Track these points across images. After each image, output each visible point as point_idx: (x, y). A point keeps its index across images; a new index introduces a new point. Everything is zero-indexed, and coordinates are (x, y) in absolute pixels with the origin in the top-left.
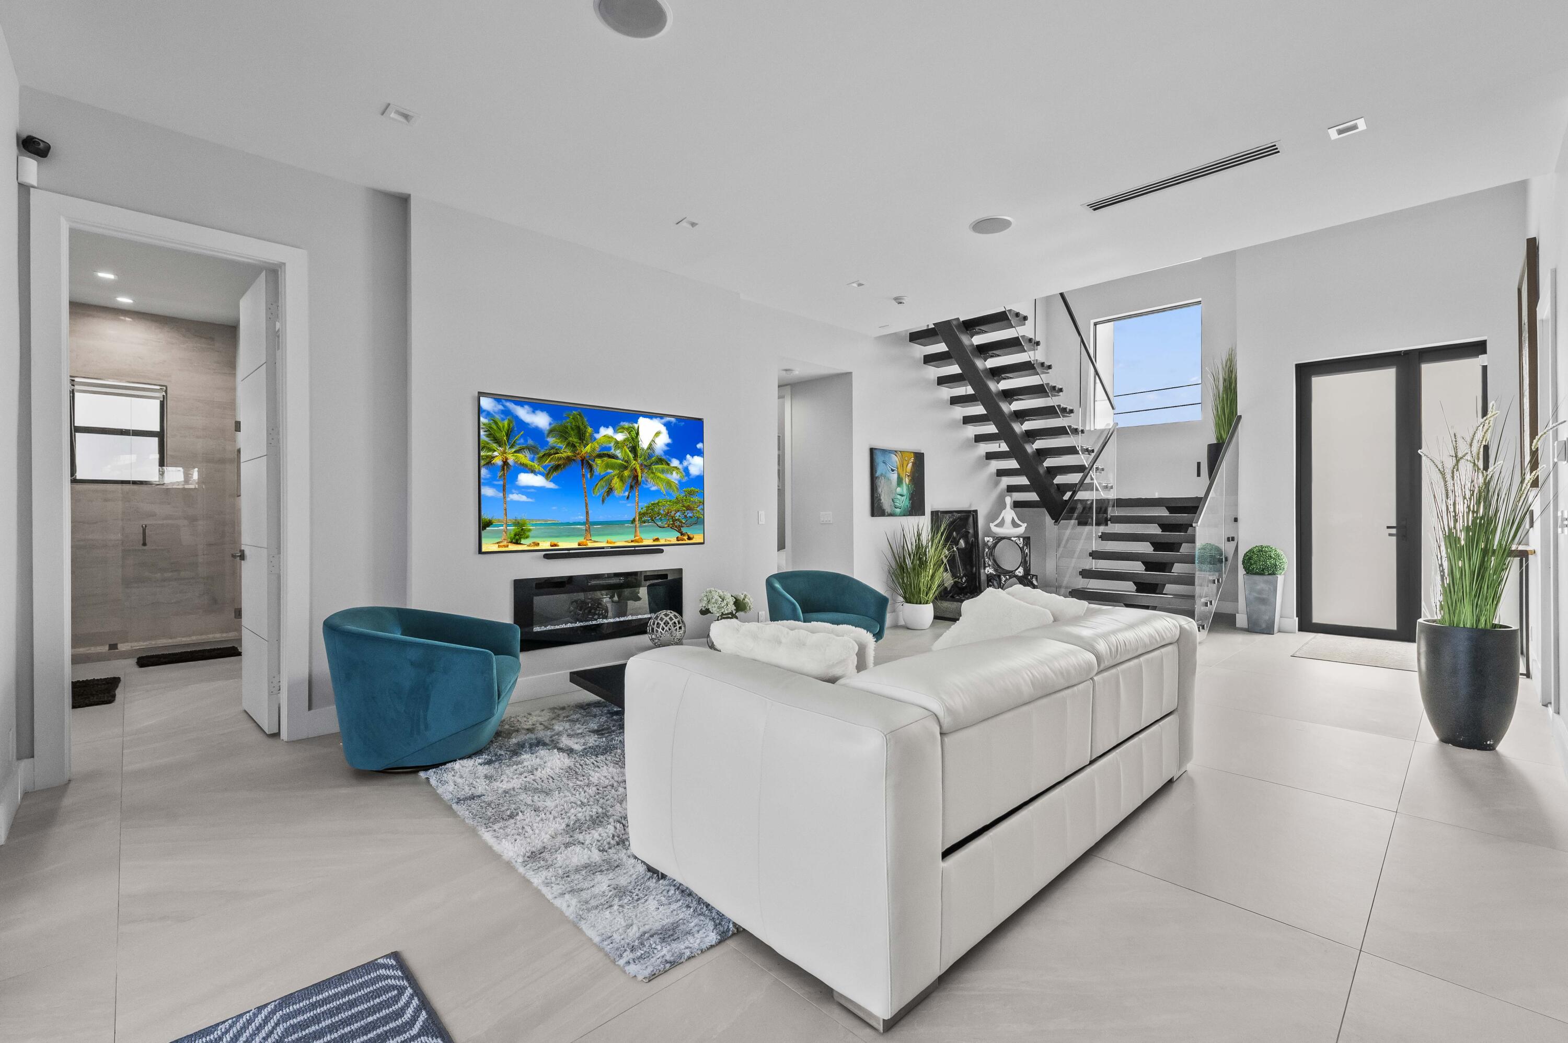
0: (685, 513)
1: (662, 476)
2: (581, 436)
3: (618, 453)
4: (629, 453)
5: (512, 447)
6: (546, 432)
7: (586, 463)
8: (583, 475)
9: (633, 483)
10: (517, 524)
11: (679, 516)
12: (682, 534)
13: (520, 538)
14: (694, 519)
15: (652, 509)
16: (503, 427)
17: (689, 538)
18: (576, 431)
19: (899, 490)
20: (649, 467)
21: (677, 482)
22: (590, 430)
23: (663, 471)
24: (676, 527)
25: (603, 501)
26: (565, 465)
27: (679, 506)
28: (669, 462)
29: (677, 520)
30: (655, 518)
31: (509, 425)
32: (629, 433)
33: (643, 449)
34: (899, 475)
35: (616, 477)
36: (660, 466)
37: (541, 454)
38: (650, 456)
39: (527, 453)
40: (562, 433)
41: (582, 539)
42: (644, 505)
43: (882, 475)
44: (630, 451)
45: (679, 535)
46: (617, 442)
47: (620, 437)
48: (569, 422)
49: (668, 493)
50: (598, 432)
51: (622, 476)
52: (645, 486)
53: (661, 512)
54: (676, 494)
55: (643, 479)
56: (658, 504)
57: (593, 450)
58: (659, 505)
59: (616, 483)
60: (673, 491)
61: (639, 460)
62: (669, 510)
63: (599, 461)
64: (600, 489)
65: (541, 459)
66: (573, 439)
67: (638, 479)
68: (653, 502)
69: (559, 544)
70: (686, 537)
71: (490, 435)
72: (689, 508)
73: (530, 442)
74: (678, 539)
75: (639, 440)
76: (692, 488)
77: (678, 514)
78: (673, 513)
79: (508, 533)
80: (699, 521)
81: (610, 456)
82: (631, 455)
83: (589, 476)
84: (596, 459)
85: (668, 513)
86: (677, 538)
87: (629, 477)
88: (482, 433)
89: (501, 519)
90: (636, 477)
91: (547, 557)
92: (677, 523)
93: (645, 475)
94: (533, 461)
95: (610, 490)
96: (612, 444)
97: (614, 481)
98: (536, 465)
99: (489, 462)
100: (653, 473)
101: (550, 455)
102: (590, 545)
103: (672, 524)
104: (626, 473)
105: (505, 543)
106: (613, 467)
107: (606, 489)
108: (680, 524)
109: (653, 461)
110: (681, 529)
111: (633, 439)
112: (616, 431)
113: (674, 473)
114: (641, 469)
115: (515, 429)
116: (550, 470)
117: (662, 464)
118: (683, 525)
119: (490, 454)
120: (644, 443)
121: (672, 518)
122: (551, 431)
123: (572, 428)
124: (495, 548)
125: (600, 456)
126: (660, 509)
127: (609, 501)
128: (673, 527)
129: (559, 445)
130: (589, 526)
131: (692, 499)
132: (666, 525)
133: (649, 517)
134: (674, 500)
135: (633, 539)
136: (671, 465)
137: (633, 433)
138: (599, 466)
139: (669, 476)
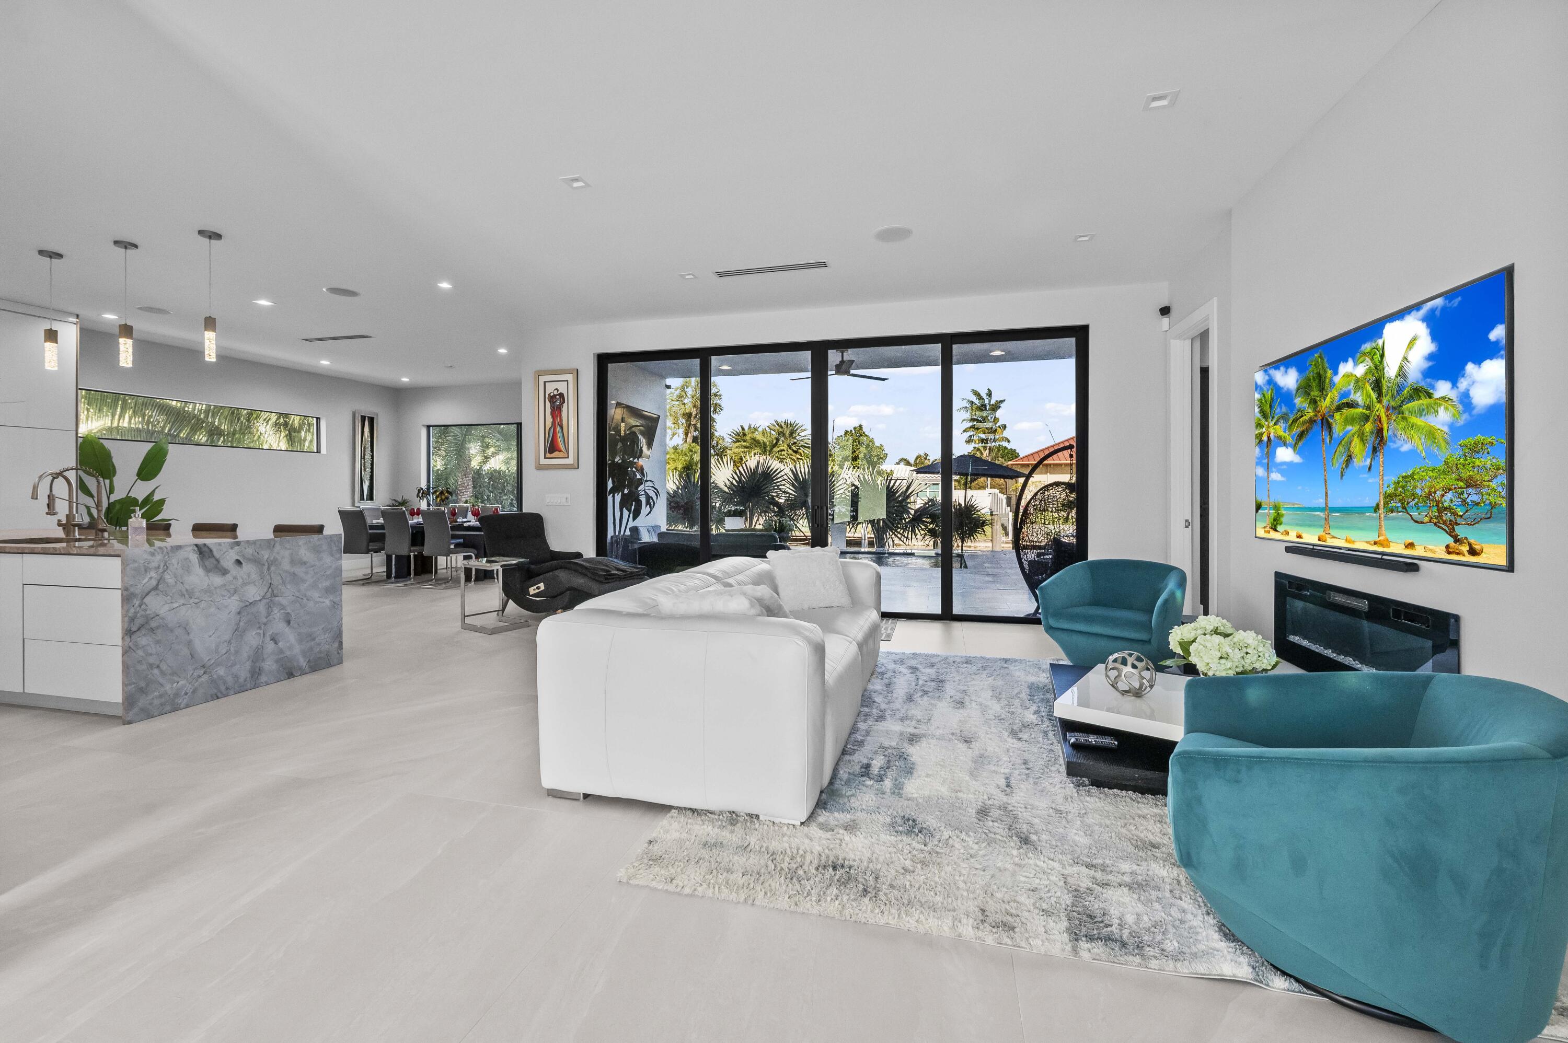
0: (1462, 493)
2: (1322, 384)
3: (1359, 397)
4: (1372, 392)
5: (1272, 419)
6: (1294, 392)
7: (1326, 424)
9: (1376, 443)
10: (1275, 508)
11: (1451, 500)
12: (1457, 540)
13: (1277, 525)
14: (1482, 510)
15: (1403, 487)
16: (1268, 398)
17: (1473, 552)
18: (1317, 381)
20: (1397, 409)
21: (1446, 429)
23: (1420, 412)
24: (1445, 523)
26: (1307, 430)
27: (1450, 479)
28: (1431, 391)
29: (1446, 509)
30: (1408, 504)
31: (1271, 395)
32: (1372, 359)
33: (1389, 380)
35: (1356, 437)
36: (1415, 404)
37: (1291, 421)
38: (1399, 390)
39: (1283, 423)
40: (1306, 387)
41: (1320, 532)
42: (1391, 481)
44: (1373, 389)
45: (1450, 540)
46: (1360, 380)
47: (1362, 369)
48: (1313, 369)
49: (1430, 454)
51: (1363, 433)
52: (1390, 446)
53: (1418, 491)
54: (1446, 453)
55: (1390, 432)
56: (1412, 476)
57: (1333, 402)
58: (1413, 479)
59: (1357, 447)
60: (1439, 447)
61: (1385, 400)
62: (1431, 487)
63: (1337, 416)
64: (1339, 461)
65: (1290, 427)
66: (1316, 391)
67: (1383, 434)
68: (1404, 474)
69: (1303, 535)
70: (1465, 548)
72: (1471, 483)
73: (1285, 410)
74: (1448, 550)
75: (1385, 365)
76: (1479, 437)
77: (1449, 495)
78: (1439, 493)
79: (1270, 518)
81: (1350, 405)
82: (1374, 397)
83: (1329, 441)
84: (1336, 414)
85: (1430, 493)
86: (1447, 547)
87: (1372, 433)
89: (1267, 501)
90: (1380, 431)
91: (1289, 550)
92: (1447, 516)
93: (1393, 425)
94: (1285, 432)
95: (1351, 459)
96: (1354, 385)
97: (1353, 444)
98: (1288, 438)
99: (1261, 441)
100: (1402, 419)
101: (1297, 419)
103: (1437, 517)
104: (1368, 427)
105: (1269, 529)
106: (1353, 421)
107: (1345, 458)
108: (1452, 518)
109: (1404, 396)
110: (1454, 530)
111: (1378, 366)
112: (1356, 364)
113: (1441, 411)
114: (1387, 416)
115: (1274, 397)
116: (1300, 439)
117: (1419, 398)
118: (1459, 520)
119: (1261, 430)
121: (1437, 505)
122: (1298, 389)
123: (1315, 378)
124: (1261, 533)
125: (1339, 408)
126: (1415, 487)
128: (1439, 523)
129: (1304, 404)
130: (1327, 515)
131: (1477, 463)
132: (1427, 519)
133: (1401, 500)
134: (1441, 467)
135: (1377, 539)
136: (1437, 395)
137: (1377, 358)
138: (1338, 423)
139: (1432, 420)
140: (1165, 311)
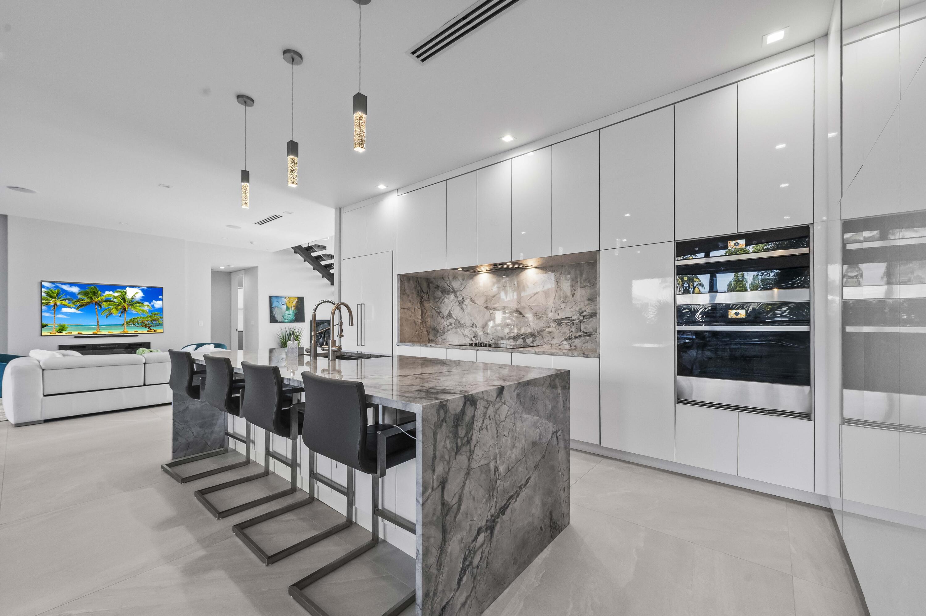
0: (152, 322)
1: (139, 308)
2: (95, 294)
3: (115, 300)
5: (59, 299)
6: (77, 293)
8: (96, 308)
9: (123, 311)
10: (60, 325)
12: (150, 329)
13: (62, 331)
14: (157, 324)
15: (133, 320)
16: (55, 292)
17: (154, 331)
18: (93, 293)
19: (287, 312)
21: (147, 310)
22: (100, 292)
23: (140, 306)
24: (147, 327)
25: (107, 317)
26: (86, 305)
27: (148, 319)
29: (147, 324)
30: (135, 323)
31: (58, 291)
32: (121, 293)
33: (129, 299)
34: (287, 306)
35: (114, 309)
36: (138, 305)
37: (74, 301)
38: (132, 301)
39: (67, 301)
40: (86, 294)
42: (129, 319)
43: (275, 306)
44: (122, 299)
45: (149, 330)
46: (115, 296)
47: (116, 294)
48: (89, 289)
49: (142, 314)
50: (104, 293)
51: (117, 308)
52: (129, 312)
53: (139, 321)
54: (147, 314)
55: (129, 309)
56: (137, 318)
57: (102, 299)
59: (114, 311)
60: (145, 313)
61: (126, 303)
63: (104, 303)
64: (105, 313)
65: (73, 303)
66: (91, 296)
67: (126, 309)
68: (134, 318)
70: (153, 331)
71: (48, 294)
72: (154, 320)
74: (148, 331)
75: (127, 295)
77: (148, 322)
78: (145, 321)
79: (56, 329)
80: (161, 325)
81: (110, 301)
82: (122, 301)
83: (99, 308)
85: (143, 321)
87: (121, 309)
88: (43, 294)
89: (53, 324)
91: (75, 337)
94: (70, 303)
95: (111, 314)
96: (112, 297)
97: (112, 310)
98: (71, 305)
99: (47, 304)
100: (134, 307)
101: (78, 301)
102: (99, 333)
104: (119, 307)
105: (54, 332)
106: (112, 305)
107: (108, 313)
108: (149, 326)
109: (133, 302)
111: (123, 295)
112: (114, 293)
113: (146, 307)
114: (128, 306)
115: (61, 293)
116: (78, 307)
118: (151, 326)
119: (48, 301)
120: (129, 296)
121: (145, 323)
122: (79, 293)
123: (90, 292)
124: (49, 334)
125: (105, 301)
127: (109, 317)
128: (145, 327)
129: (84, 298)
130: (98, 326)
131: (156, 317)
132: (141, 326)
133: (133, 323)
134: (146, 317)
135: (123, 331)
136: (144, 304)
137: (123, 293)
138: (105, 305)
139: (143, 308)
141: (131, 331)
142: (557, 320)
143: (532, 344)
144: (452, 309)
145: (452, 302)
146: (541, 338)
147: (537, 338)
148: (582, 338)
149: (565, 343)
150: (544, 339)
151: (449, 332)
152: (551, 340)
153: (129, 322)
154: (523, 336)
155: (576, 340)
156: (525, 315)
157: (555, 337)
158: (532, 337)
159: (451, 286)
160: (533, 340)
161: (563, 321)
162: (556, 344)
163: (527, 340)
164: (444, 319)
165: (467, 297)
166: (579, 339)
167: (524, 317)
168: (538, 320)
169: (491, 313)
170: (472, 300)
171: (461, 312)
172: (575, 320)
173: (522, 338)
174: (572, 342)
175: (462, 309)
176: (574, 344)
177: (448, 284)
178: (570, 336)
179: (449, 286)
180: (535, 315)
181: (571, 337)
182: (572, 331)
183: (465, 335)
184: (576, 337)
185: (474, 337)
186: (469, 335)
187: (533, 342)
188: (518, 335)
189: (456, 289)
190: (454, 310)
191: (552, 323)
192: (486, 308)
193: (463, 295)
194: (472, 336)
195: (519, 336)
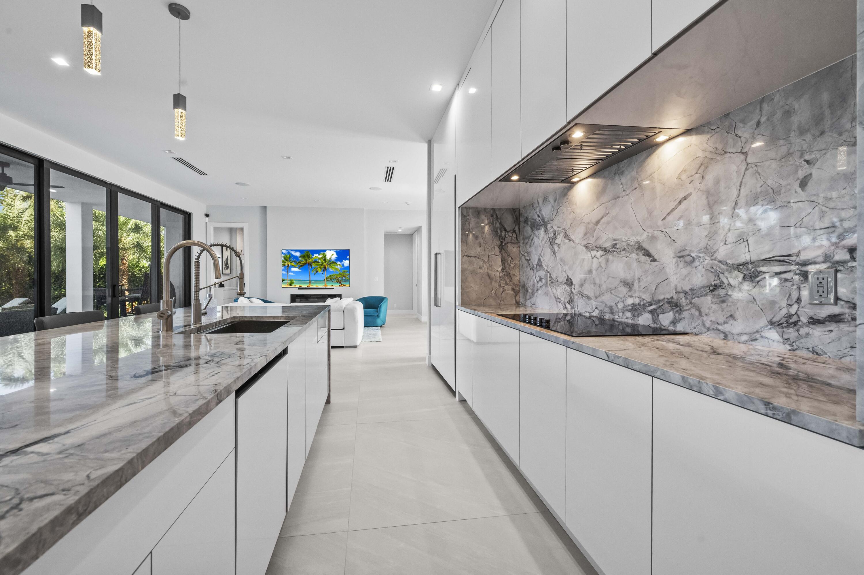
1: (334, 267)
2: (309, 257)
3: (320, 261)
5: (290, 261)
7: (310, 264)
8: (309, 268)
10: (291, 280)
11: (341, 279)
12: (342, 284)
13: (292, 284)
14: (346, 280)
15: (331, 277)
17: (344, 286)
18: (307, 256)
20: (330, 264)
21: (340, 268)
22: (311, 255)
23: (334, 265)
26: (304, 265)
27: (340, 276)
30: (332, 279)
31: (289, 256)
32: (323, 255)
33: (328, 259)
38: (330, 261)
39: (294, 263)
40: (303, 257)
41: (308, 285)
42: (328, 276)
46: (319, 258)
47: (320, 256)
48: (305, 254)
49: (336, 272)
50: (313, 256)
52: (328, 270)
54: (339, 272)
57: (312, 261)
58: (333, 276)
59: (319, 269)
61: (326, 263)
62: (337, 277)
63: (313, 263)
64: (314, 271)
65: (297, 264)
66: (306, 258)
68: (331, 275)
71: (285, 258)
72: (344, 276)
73: (295, 260)
74: (340, 285)
76: (345, 270)
79: (289, 283)
80: (348, 280)
81: (317, 262)
82: (324, 261)
83: (311, 268)
88: (283, 258)
89: (287, 279)
90: (325, 268)
91: (299, 289)
92: (340, 281)
93: (328, 267)
95: (317, 272)
98: (296, 266)
99: (284, 265)
100: (331, 266)
101: (300, 263)
104: (322, 266)
106: (318, 265)
109: (331, 263)
111: (324, 257)
112: (319, 255)
113: (339, 266)
114: (327, 265)
115: (291, 257)
116: (300, 267)
117: (335, 263)
119: (284, 263)
120: (328, 257)
121: (338, 279)
122: (300, 257)
124: (285, 286)
125: (314, 262)
127: (316, 274)
128: (338, 282)
129: (302, 260)
130: (310, 281)
131: (345, 274)
132: (335, 281)
133: (330, 279)
134: (339, 274)
136: (338, 263)
137: (325, 255)
138: (314, 265)
139: (337, 267)
140: (207, 215)
141: (329, 285)
142: (743, 264)
143: (671, 328)
144: (542, 254)
145: (542, 241)
146: (697, 313)
147: (685, 314)
148: (842, 326)
149: (773, 335)
150: (705, 318)
151: (539, 292)
152: (725, 323)
153: (328, 278)
154: (651, 305)
155: (817, 332)
156: (656, 257)
157: (737, 315)
158: (672, 309)
159: (541, 216)
160: (675, 318)
161: (763, 269)
162: (740, 334)
163: (661, 317)
164: (533, 271)
165: (560, 229)
166: (833, 326)
167: (654, 260)
168: (688, 268)
169: (593, 256)
170: (566, 236)
171: (553, 257)
172: (814, 263)
173: (651, 312)
174: (800, 337)
175: (554, 253)
176: (809, 343)
177: (538, 213)
178: (791, 316)
179: (539, 216)
180: (680, 254)
181: (795, 318)
182: (799, 300)
183: (557, 299)
184: (814, 322)
185: (569, 303)
186: (562, 299)
187: (674, 322)
188: (642, 303)
189: (546, 220)
190: (544, 255)
191: (727, 274)
192: (586, 247)
193: (555, 228)
194: (566, 302)
195: (644, 305)
